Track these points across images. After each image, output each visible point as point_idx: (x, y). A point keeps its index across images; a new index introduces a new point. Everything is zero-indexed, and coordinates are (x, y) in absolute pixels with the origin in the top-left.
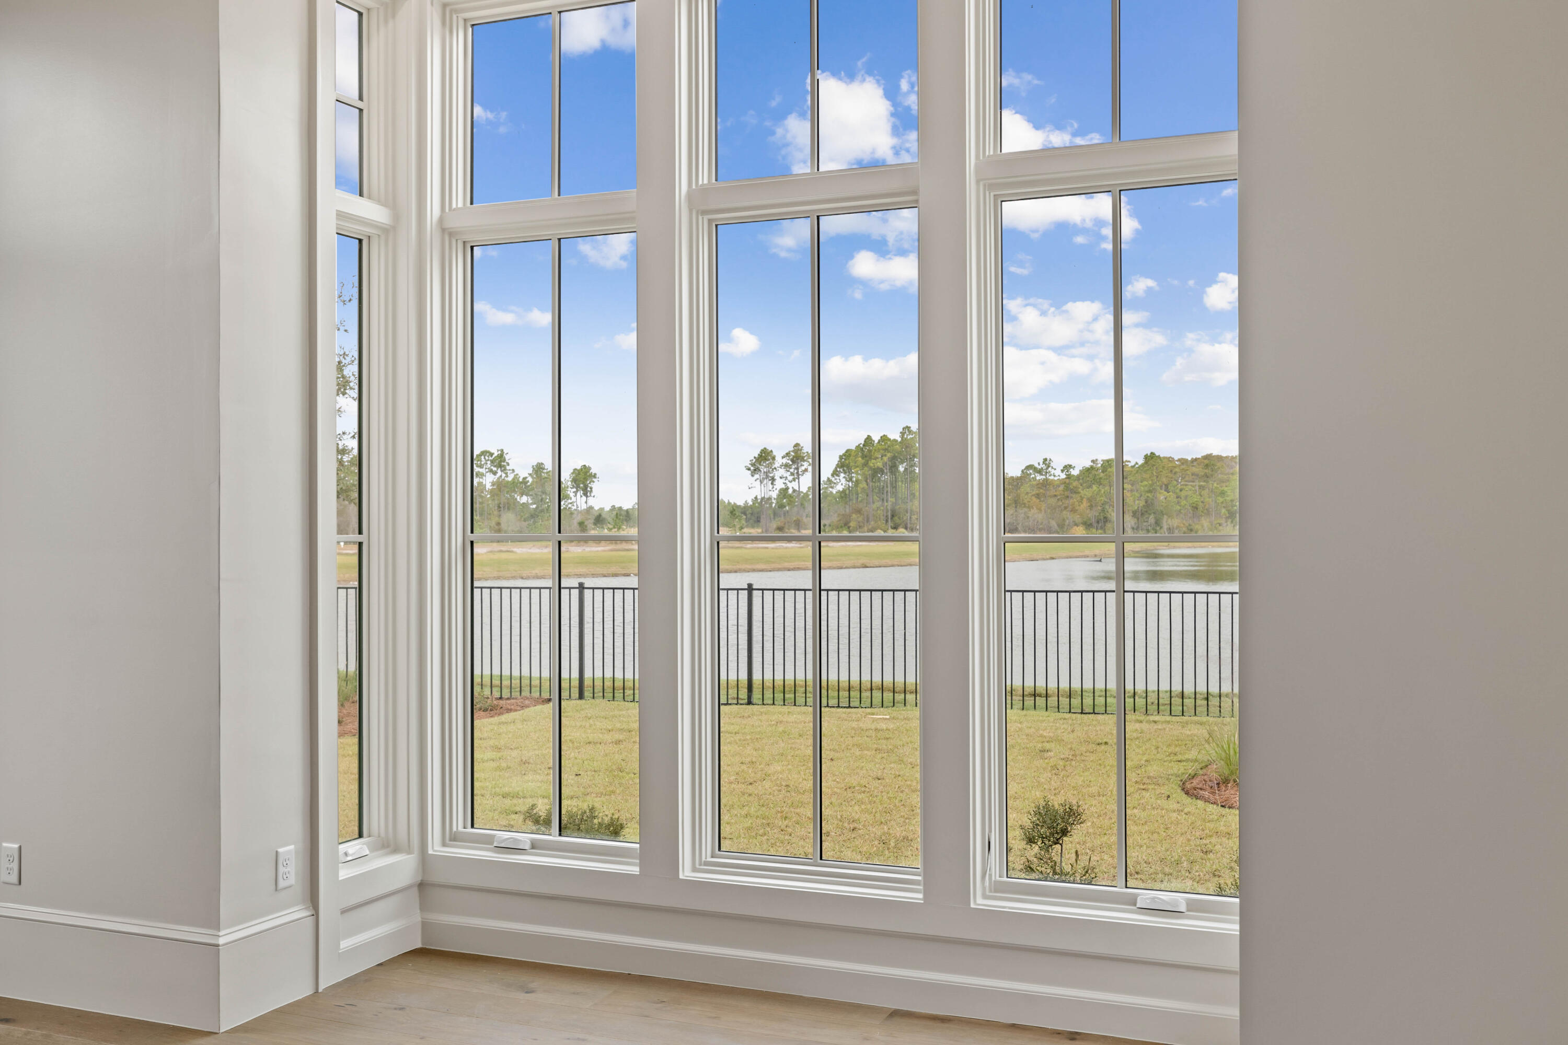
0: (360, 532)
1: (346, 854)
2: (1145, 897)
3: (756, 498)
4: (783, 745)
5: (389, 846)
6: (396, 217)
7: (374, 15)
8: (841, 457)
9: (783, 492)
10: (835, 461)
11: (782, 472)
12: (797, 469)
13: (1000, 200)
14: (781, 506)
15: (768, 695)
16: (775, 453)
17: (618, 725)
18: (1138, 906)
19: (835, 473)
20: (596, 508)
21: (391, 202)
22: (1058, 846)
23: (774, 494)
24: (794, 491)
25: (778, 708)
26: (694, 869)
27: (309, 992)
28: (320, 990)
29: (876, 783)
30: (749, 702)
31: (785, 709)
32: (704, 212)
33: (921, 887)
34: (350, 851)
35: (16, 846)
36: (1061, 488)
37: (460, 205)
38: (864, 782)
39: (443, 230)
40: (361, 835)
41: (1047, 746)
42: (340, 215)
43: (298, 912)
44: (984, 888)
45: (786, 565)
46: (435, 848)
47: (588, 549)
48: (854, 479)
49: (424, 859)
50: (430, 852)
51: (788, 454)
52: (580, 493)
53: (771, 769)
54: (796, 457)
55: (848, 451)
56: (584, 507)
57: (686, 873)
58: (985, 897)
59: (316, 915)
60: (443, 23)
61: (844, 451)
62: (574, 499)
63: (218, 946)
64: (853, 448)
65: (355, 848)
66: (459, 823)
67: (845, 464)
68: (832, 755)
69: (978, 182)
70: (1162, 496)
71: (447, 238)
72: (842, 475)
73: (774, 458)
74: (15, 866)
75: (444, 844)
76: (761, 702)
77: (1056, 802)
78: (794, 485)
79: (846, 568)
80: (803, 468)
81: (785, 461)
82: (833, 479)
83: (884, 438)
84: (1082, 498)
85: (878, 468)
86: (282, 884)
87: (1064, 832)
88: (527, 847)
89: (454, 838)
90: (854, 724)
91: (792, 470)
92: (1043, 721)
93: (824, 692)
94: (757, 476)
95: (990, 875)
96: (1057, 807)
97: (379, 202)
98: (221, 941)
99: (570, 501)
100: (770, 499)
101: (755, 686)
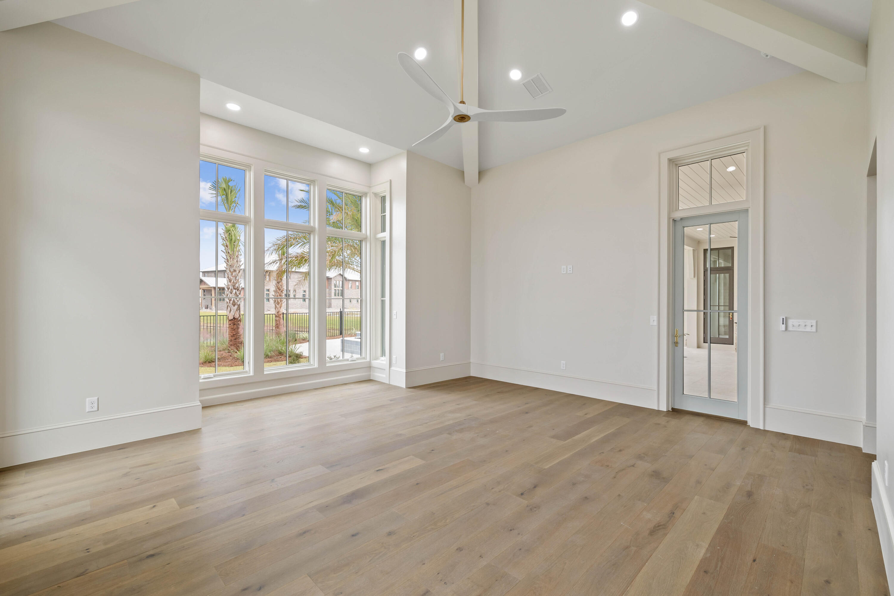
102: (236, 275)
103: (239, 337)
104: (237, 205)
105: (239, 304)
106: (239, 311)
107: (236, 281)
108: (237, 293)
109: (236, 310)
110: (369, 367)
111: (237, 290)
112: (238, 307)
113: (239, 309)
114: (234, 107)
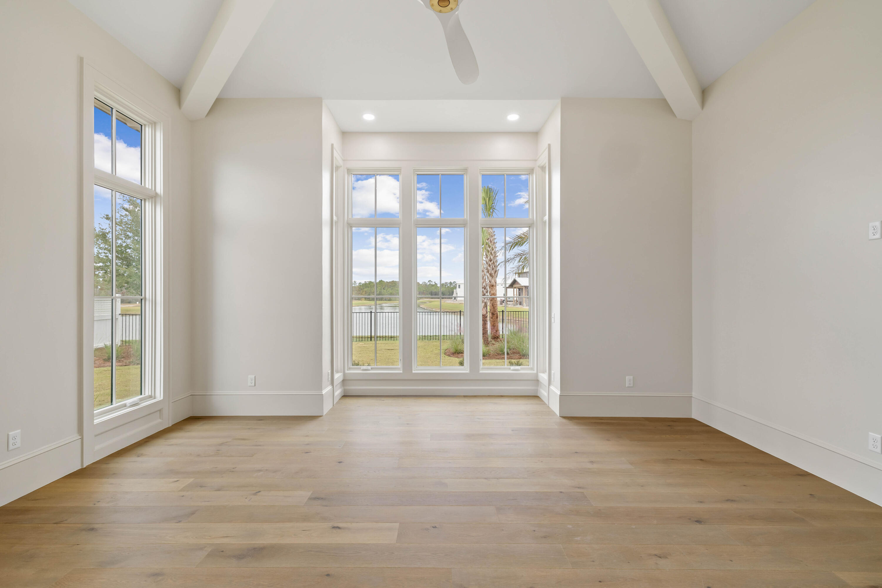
26: (415, 371)
28: (334, 404)
50: (345, 372)
59: (333, 387)
66: (350, 366)
70: (383, 290)
71: (348, 225)
75: (348, 371)
86: (329, 381)
88: (370, 369)
98: (323, 393)
102: (483, 274)
103: (486, 333)
104: (495, 210)
105: (486, 302)
106: (486, 308)
107: (484, 280)
108: (484, 292)
109: (484, 307)
110: (537, 381)
111: (484, 289)
112: (485, 305)
113: (485, 306)
114: (369, 117)
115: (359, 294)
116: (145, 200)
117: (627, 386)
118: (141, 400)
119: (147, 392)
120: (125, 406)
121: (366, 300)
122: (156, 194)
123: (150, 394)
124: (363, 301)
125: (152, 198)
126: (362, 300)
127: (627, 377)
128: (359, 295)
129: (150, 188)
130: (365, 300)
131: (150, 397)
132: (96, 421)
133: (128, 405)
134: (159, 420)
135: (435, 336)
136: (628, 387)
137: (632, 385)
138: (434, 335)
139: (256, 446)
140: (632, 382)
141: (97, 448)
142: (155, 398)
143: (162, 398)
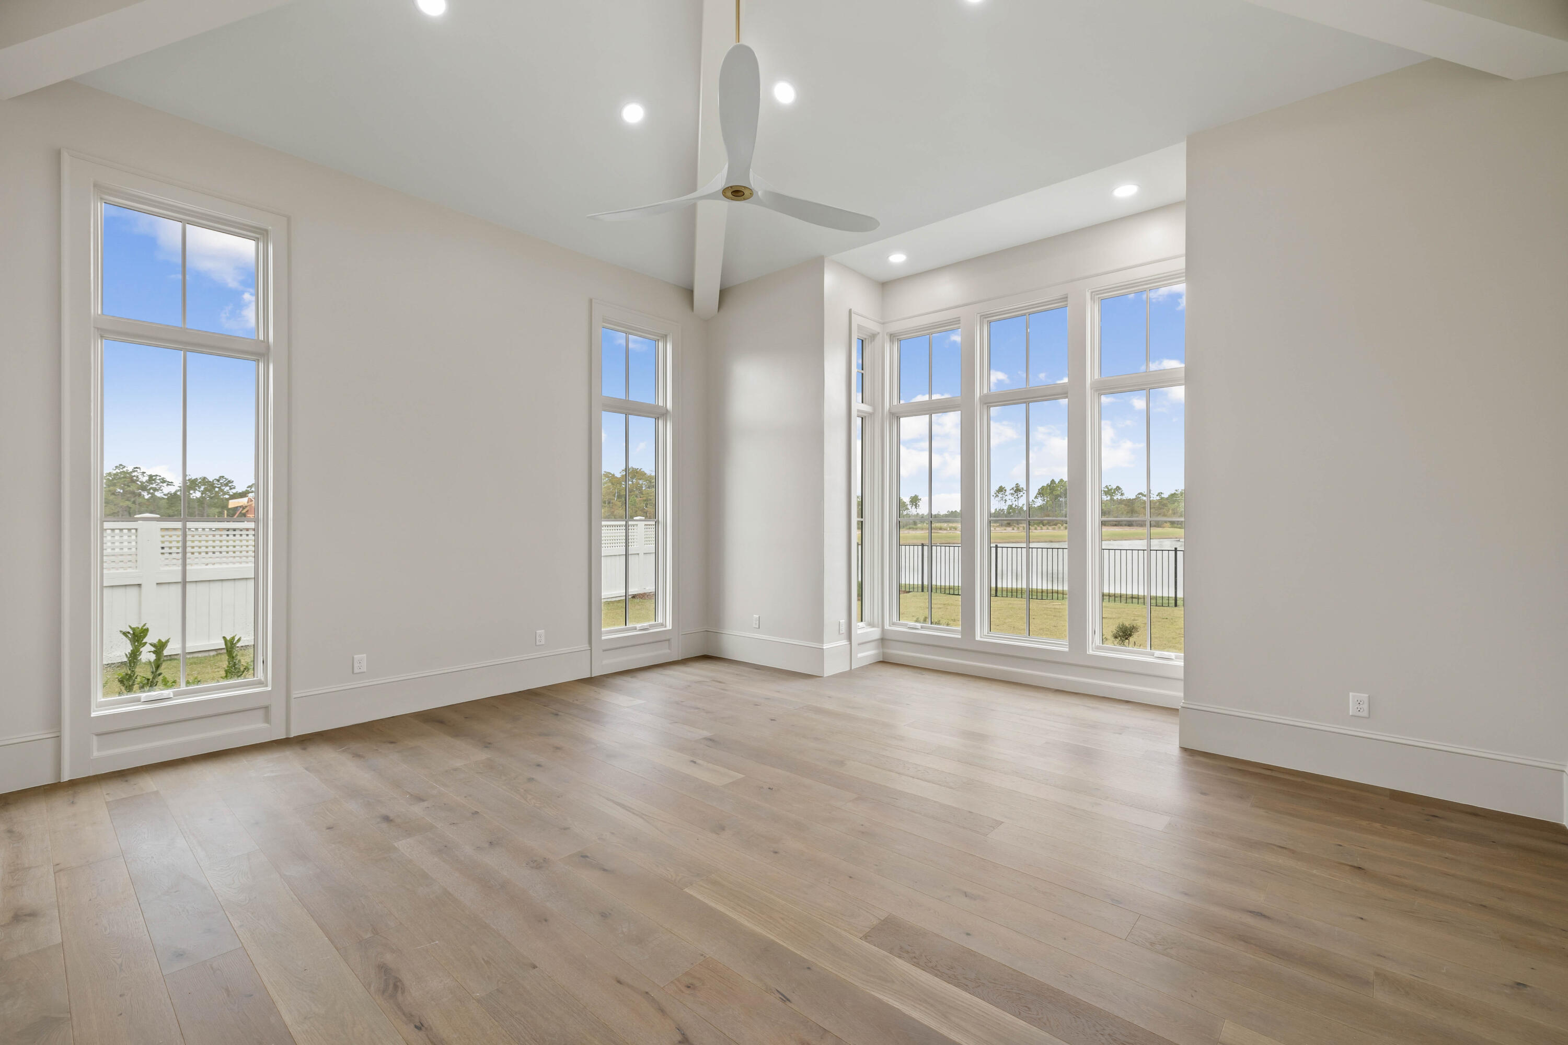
0: (862, 518)
1: (859, 626)
2: (1158, 653)
3: (996, 509)
4: (1011, 612)
5: (871, 625)
6: (874, 409)
7: (867, 341)
8: (1039, 490)
9: (1010, 507)
10: (1037, 491)
11: (1010, 497)
12: (1017, 495)
13: (1100, 395)
14: (1009, 513)
15: (1005, 593)
16: (1006, 488)
17: (939, 602)
18: (1155, 656)
19: (1036, 497)
20: (920, 514)
21: (872, 404)
22: (1127, 641)
23: (1006, 508)
24: (1016, 506)
25: (1008, 599)
26: (981, 637)
27: (848, 669)
28: (853, 668)
29: (1054, 628)
30: (996, 596)
31: (1012, 599)
32: (985, 404)
33: (1068, 646)
34: (860, 625)
35: (758, 616)
36: (1158, 504)
37: (896, 404)
38: (1048, 627)
39: (890, 413)
40: (862, 621)
41: (1136, 618)
42: (859, 411)
43: (845, 642)
44: (1093, 648)
45: (1012, 540)
46: (887, 627)
47: (918, 532)
48: (1046, 500)
49: (883, 630)
50: (885, 628)
51: (1013, 489)
52: (914, 507)
53: (1007, 621)
54: (1017, 490)
55: (1043, 486)
56: (916, 513)
57: (978, 638)
58: (1093, 651)
59: (851, 644)
60: (890, 341)
61: (1041, 487)
62: (911, 510)
63: (823, 649)
64: (1045, 485)
65: (861, 624)
66: (895, 619)
67: (1042, 492)
68: (1033, 617)
69: (1091, 389)
71: (891, 416)
72: (1040, 498)
73: (1006, 490)
74: (758, 622)
75: (890, 626)
76: (1001, 596)
77: (1127, 624)
78: (1016, 503)
79: (1042, 542)
80: (1020, 495)
81: (1012, 491)
82: (1035, 501)
83: (1061, 481)
84: (1169, 509)
85: (1058, 495)
86: (841, 632)
87: (1130, 635)
88: (920, 627)
89: (894, 624)
90: (1044, 606)
91: (1015, 496)
92: (1135, 608)
93: (1031, 593)
94: (997, 499)
95: (1095, 644)
96: (1127, 625)
97: (869, 405)
98: (824, 648)
99: (909, 511)
100: (1003, 510)
101: (998, 590)
114: (898, 258)
115: (1160, 514)
116: (658, 418)
117: (1351, 714)
118: (652, 626)
119: (660, 620)
120: (635, 629)
121: (1175, 527)
122: (667, 410)
123: (662, 622)
124: (1165, 529)
125: (663, 415)
126: (1164, 527)
127: (1351, 694)
128: (1159, 516)
129: (662, 405)
130: (1172, 527)
131: (662, 625)
132: (603, 638)
133: (638, 629)
134: (668, 651)
135: (1160, 597)
136: (1352, 716)
137: (1365, 714)
138: (1158, 595)
139: (723, 689)
140: (1365, 706)
141: (605, 662)
142: (666, 627)
143: (671, 628)
